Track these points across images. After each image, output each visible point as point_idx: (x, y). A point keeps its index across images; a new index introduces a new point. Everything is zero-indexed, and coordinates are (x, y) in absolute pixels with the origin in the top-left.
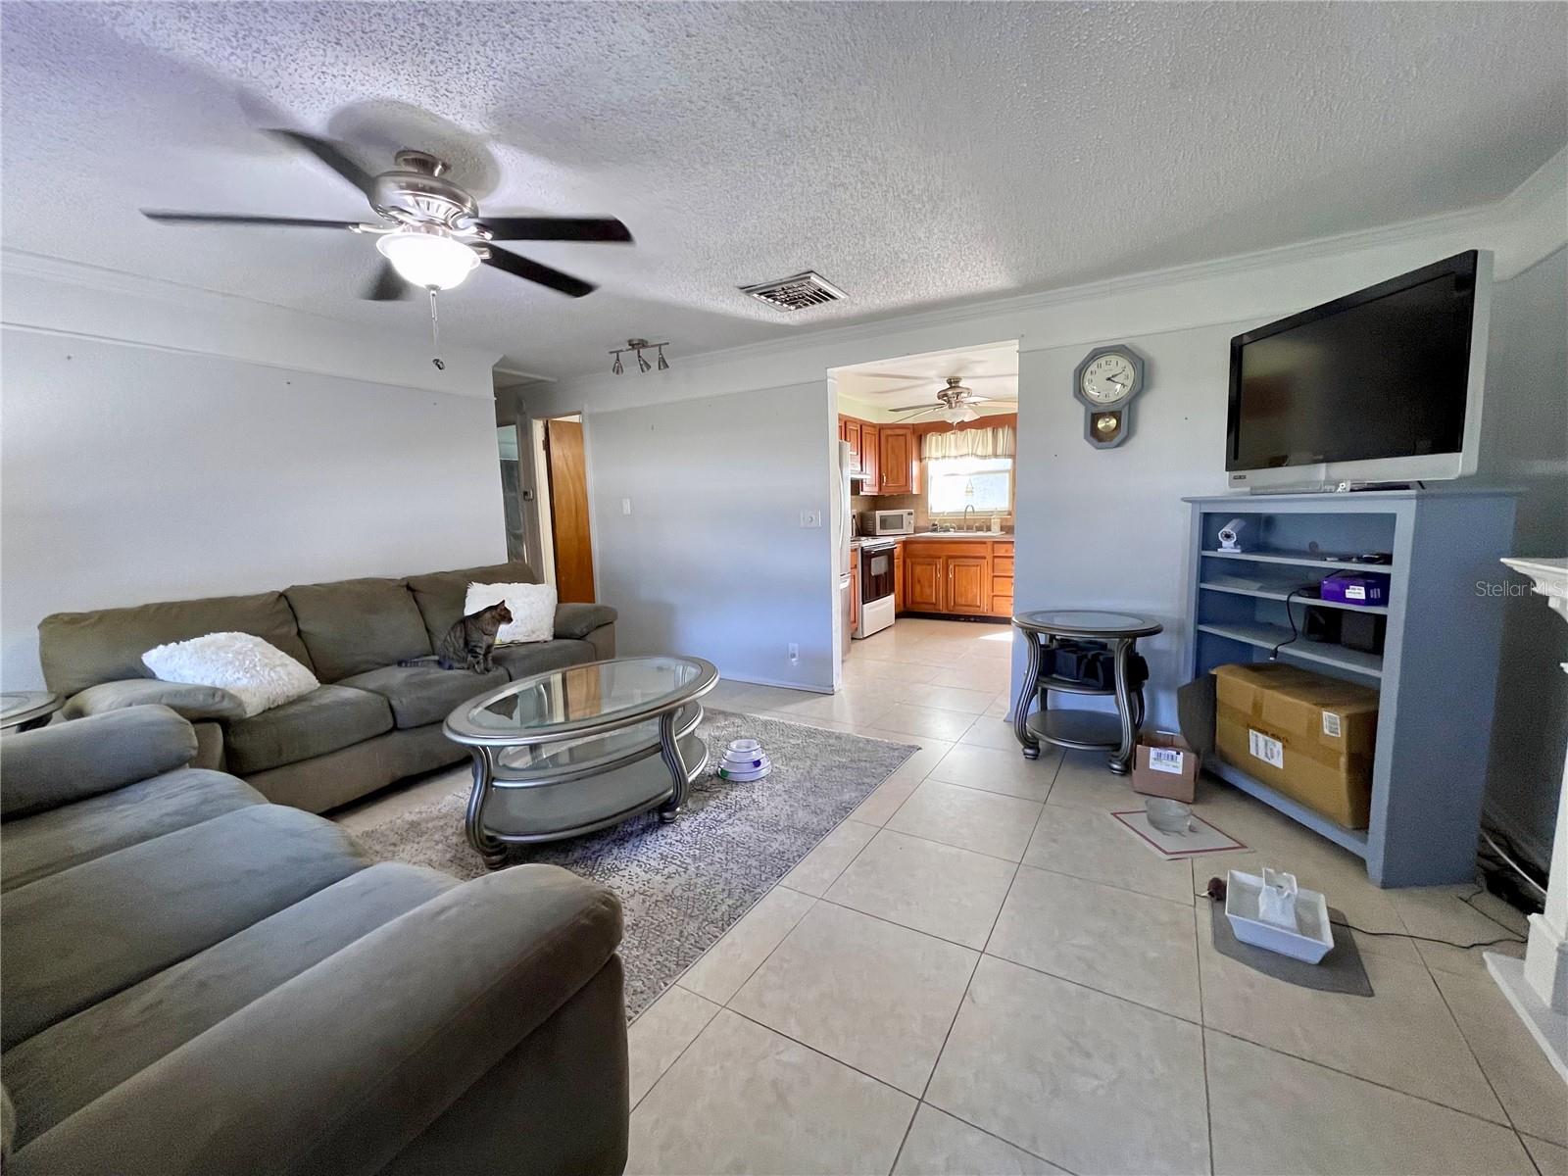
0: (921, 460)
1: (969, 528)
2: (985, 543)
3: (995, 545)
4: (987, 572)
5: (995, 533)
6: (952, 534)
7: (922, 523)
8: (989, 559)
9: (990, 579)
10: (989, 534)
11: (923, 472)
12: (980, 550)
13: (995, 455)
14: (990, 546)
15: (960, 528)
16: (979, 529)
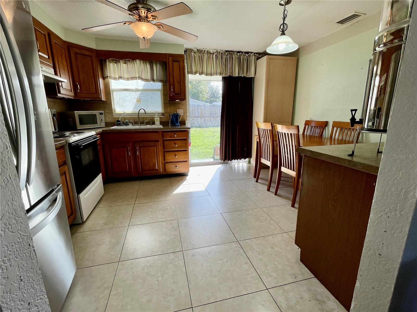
0: (104, 78)
1: (142, 123)
2: (157, 132)
3: (164, 133)
4: (160, 148)
5: (158, 126)
6: (130, 127)
7: (109, 120)
8: (161, 142)
9: (162, 153)
10: (153, 126)
11: (107, 87)
12: (154, 137)
13: (153, 80)
14: (161, 134)
15: (135, 123)
16: (148, 123)
